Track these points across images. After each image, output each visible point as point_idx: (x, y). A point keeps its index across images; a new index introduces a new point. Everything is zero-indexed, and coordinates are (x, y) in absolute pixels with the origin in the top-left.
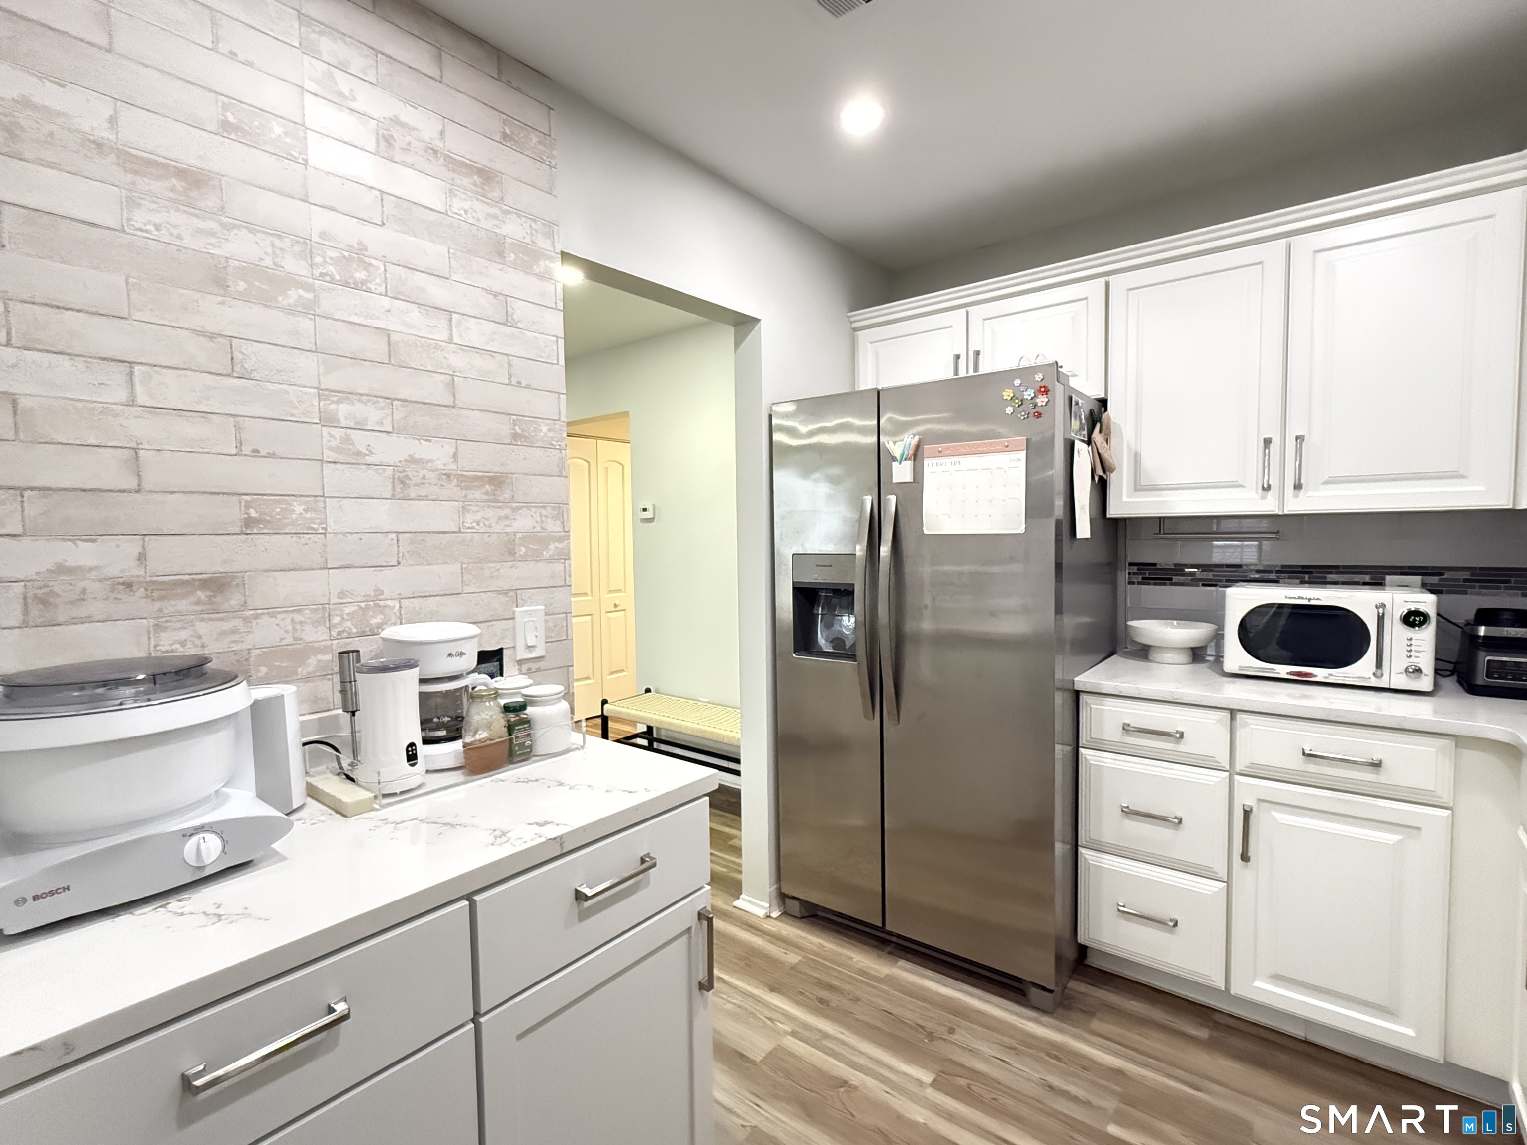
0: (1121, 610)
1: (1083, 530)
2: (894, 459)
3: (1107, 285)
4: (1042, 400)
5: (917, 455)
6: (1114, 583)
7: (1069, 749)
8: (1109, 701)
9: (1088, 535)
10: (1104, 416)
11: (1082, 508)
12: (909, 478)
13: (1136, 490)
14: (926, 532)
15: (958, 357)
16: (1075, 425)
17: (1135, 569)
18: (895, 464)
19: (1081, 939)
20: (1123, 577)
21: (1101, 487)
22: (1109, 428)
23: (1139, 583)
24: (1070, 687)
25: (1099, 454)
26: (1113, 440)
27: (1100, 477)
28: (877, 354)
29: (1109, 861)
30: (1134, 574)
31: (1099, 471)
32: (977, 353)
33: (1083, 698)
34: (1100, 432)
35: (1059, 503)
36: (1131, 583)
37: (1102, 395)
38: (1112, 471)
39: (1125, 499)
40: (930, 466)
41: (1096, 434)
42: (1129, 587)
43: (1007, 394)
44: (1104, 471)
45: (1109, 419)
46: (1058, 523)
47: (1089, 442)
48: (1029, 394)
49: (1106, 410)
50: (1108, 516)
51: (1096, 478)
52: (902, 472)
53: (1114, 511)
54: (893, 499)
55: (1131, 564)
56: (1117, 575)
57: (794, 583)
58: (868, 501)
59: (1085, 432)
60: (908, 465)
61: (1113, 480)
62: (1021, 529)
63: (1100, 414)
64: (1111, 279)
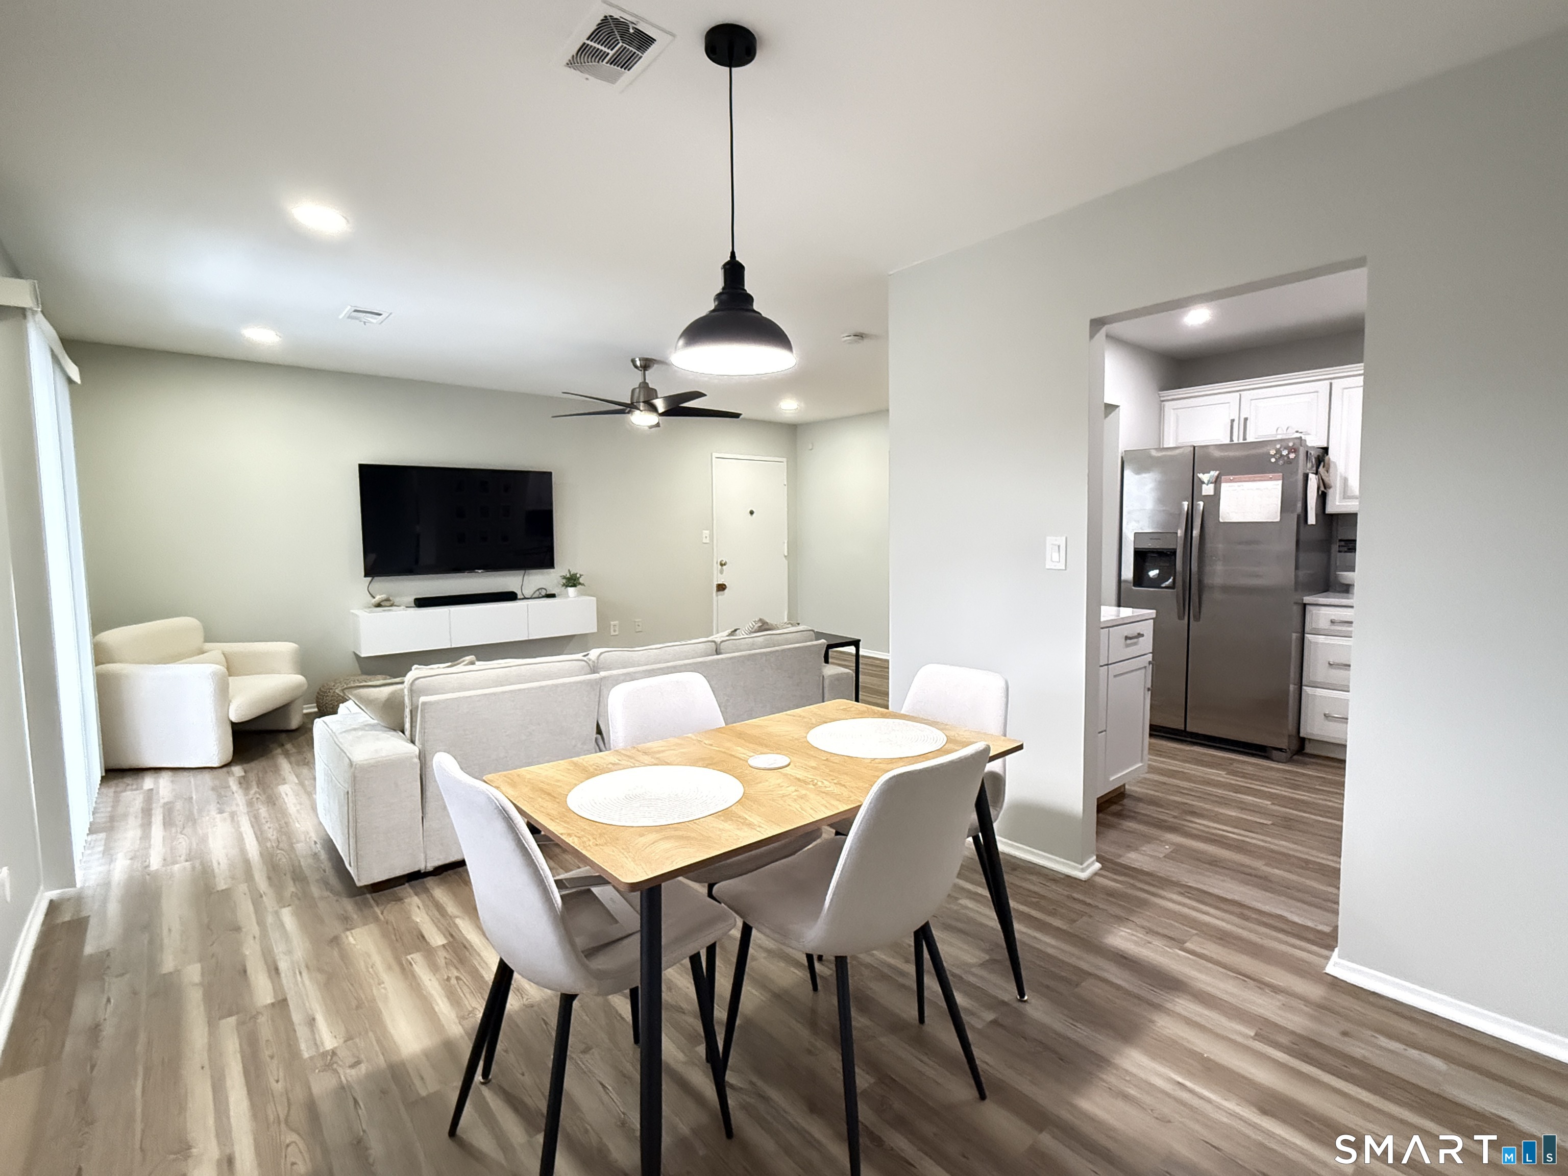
0: (1333, 568)
1: (1312, 519)
2: (1203, 483)
3: (1331, 384)
4: (1292, 456)
5: (1217, 482)
6: (1328, 551)
7: (1298, 635)
8: (1323, 608)
9: (1314, 523)
10: (1327, 458)
11: (1312, 508)
12: (1212, 493)
13: (1344, 498)
14: (1221, 520)
15: (1233, 421)
16: (1309, 465)
17: (1343, 543)
18: (1204, 486)
19: (1302, 735)
20: (1335, 548)
21: (1323, 497)
22: (1329, 465)
23: (1346, 552)
24: (1301, 602)
25: (1323, 480)
26: (1331, 470)
27: (1323, 492)
28: (1177, 417)
29: (1320, 692)
30: (1342, 546)
31: (1322, 489)
32: (1246, 419)
33: (1308, 607)
34: (1324, 467)
35: (1299, 505)
36: (1340, 551)
37: (1325, 445)
38: (1330, 487)
39: (1337, 503)
40: (1225, 487)
41: (1321, 469)
42: (1339, 554)
43: (1273, 452)
44: (1325, 488)
45: (1329, 459)
46: (1299, 516)
47: (1317, 473)
48: (1285, 453)
49: (1327, 454)
50: (1327, 512)
51: (1320, 493)
52: (1208, 490)
53: (1330, 509)
54: (1201, 503)
55: (1340, 540)
56: (1330, 547)
57: (1135, 549)
58: (1186, 505)
59: (1315, 468)
60: (1212, 486)
61: (1330, 493)
62: (1278, 519)
63: (1324, 456)
64: (1333, 381)
